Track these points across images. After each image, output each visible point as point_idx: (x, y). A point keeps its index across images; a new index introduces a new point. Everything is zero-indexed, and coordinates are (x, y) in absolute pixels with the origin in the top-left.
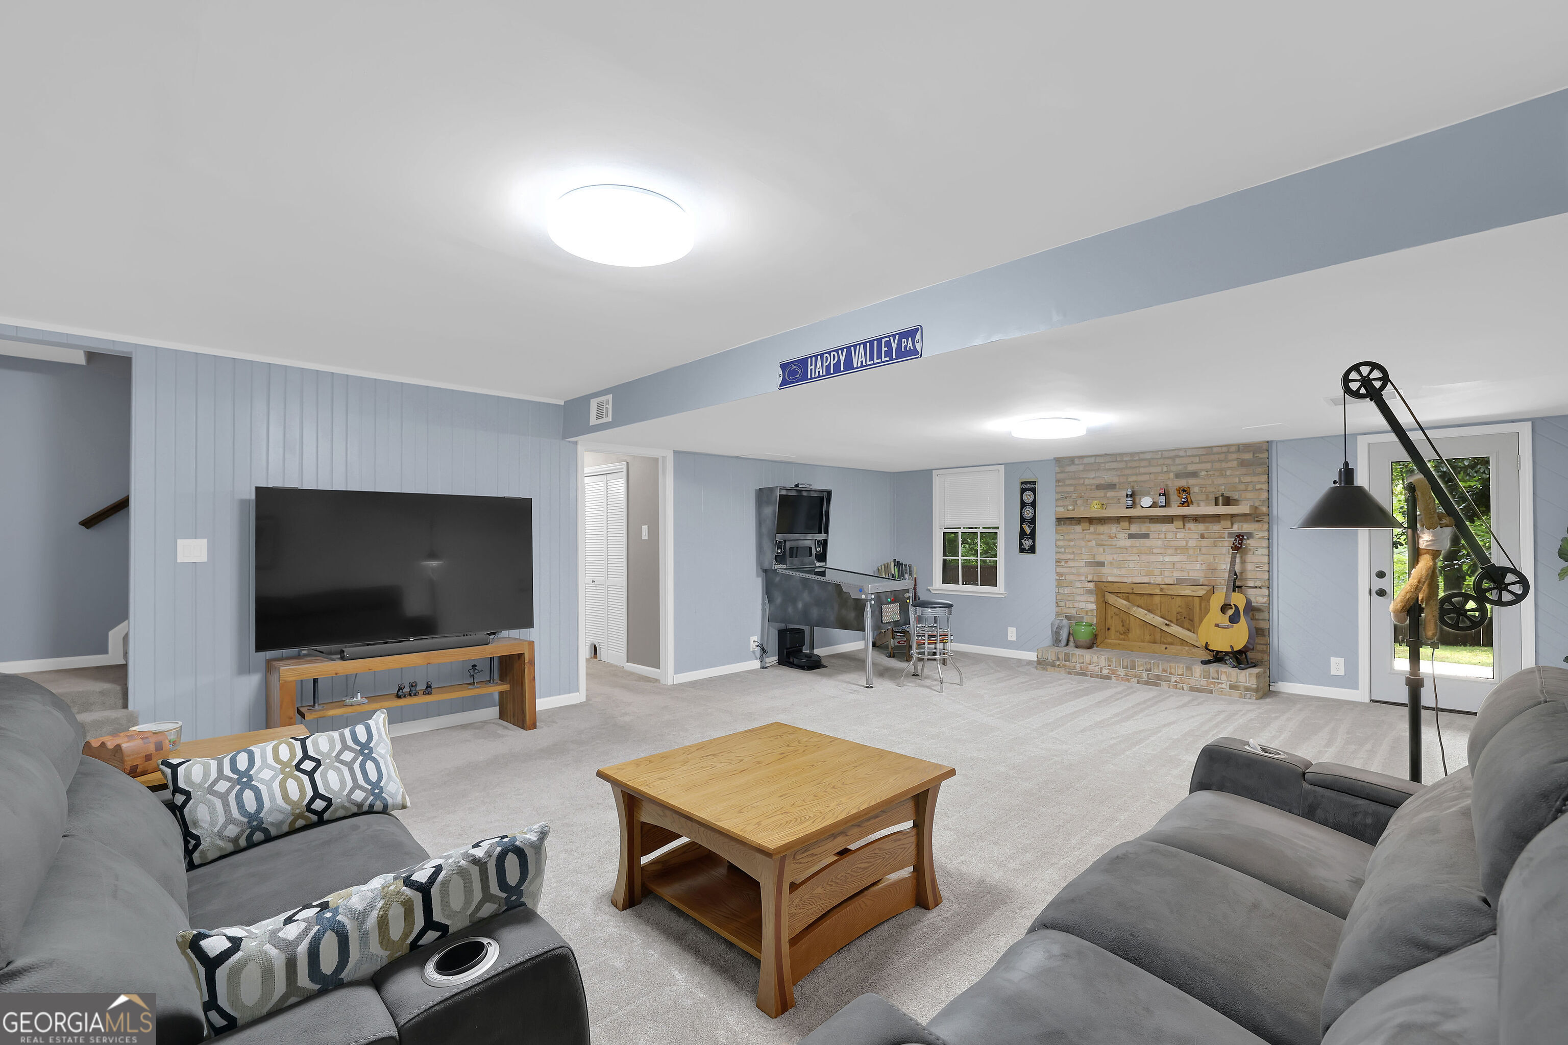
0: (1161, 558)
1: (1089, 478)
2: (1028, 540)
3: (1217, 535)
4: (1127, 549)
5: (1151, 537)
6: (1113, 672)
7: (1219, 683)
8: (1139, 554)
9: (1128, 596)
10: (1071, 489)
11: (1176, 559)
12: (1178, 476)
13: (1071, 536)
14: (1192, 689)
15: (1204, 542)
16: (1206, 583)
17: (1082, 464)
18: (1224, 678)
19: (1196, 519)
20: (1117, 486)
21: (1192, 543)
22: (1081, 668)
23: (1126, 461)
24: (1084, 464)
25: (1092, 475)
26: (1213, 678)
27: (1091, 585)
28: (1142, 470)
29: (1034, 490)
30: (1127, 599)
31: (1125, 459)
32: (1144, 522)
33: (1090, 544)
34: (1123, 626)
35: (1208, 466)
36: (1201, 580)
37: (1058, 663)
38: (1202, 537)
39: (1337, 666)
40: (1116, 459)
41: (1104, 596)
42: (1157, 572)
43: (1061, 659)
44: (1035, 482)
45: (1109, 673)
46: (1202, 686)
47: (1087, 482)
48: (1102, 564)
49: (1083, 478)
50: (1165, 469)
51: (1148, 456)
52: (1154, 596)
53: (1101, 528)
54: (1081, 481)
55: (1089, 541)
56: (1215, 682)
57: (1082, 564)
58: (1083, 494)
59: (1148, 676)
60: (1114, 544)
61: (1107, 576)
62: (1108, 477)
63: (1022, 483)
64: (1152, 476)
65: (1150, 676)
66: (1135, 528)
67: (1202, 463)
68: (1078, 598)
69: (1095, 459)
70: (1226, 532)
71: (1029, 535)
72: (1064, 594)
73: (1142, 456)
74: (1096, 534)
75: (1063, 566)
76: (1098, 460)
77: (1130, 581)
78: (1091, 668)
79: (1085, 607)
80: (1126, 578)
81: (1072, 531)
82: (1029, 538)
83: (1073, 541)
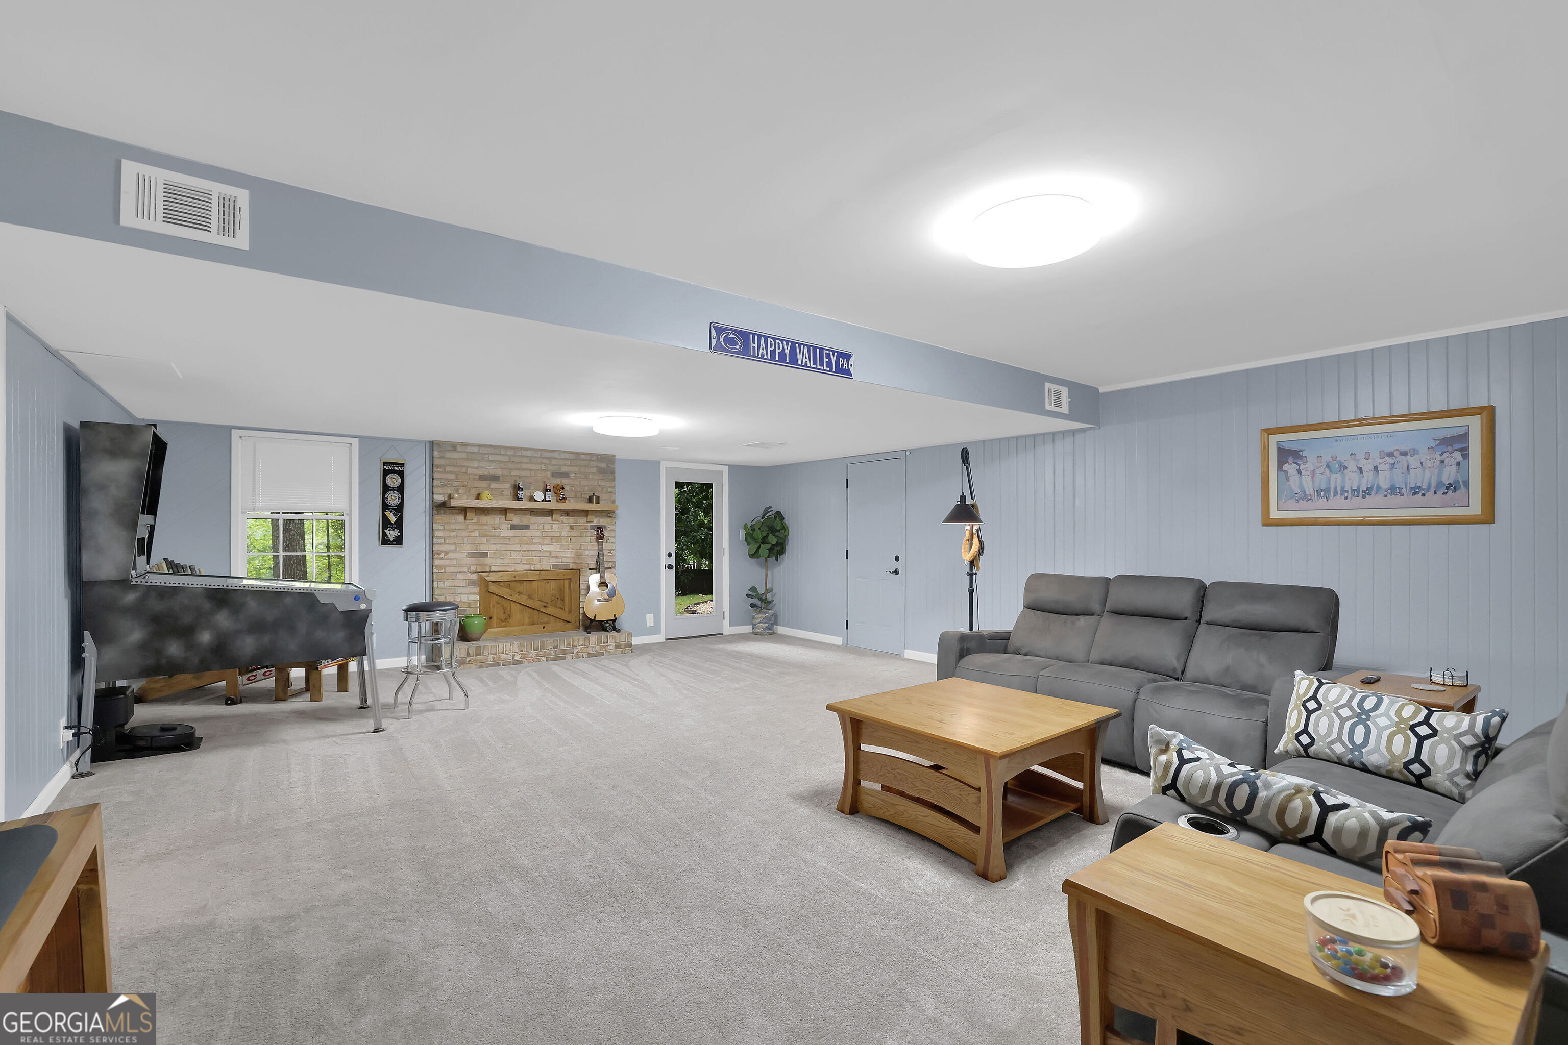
0: (539, 547)
1: (472, 468)
2: (393, 530)
3: (583, 527)
4: (509, 539)
5: (531, 528)
6: (525, 656)
7: (608, 646)
8: (521, 543)
9: (509, 584)
10: (452, 476)
11: (551, 547)
12: (554, 475)
13: (453, 526)
14: (590, 656)
15: (574, 533)
16: (575, 567)
17: (465, 452)
18: (611, 640)
19: (568, 513)
20: (501, 478)
21: (564, 534)
22: (493, 658)
23: (509, 456)
24: (467, 452)
25: (476, 464)
26: (604, 643)
27: (475, 576)
28: (524, 466)
29: (401, 474)
30: (509, 587)
31: (509, 453)
32: (526, 515)
33: (473, 534)
34: (504, 613)
35: (576, 469)
36: (571, 566)
37: (468, 659)
38: (572, 528)
39: (650, 620)
40: (500, 452)
41: (488, 586)
42: (536, 560)
43: (472, 655)
44: (403, 465)
45: (521, 658)
46: (597, 651)
47: (470, 471)
48: (485, 555)
49: (465, 466)
50: (543, 468)
51: (529, 453)
52: (533, 582)
53: (485, 519)
54: (464, 470)
55: (471, 532)
56: (606, 646)
57: (464, 555)
58: (466, 483)
59: (556, 652)
60: (497, 534)
61: (490, 566)
62: (491, 469)
63: (385, 464)
64: (533, 473)
65: (557, 652)
66: (517, 520)
67: (571, 466)
68: (460, 591)
69: (479, 449)
70: (589, 524)
71: (394, 524)
72: (444, 588)
73: (524, 453)
74: (479, 525)
75: (442, 558)
76: (482, 450)
77: (513, 569)
78: (503, 656)
79: (468, 598)
80: (508, 567)
81: (454, 521)
82: (394, 527)
83: (454, 532)
